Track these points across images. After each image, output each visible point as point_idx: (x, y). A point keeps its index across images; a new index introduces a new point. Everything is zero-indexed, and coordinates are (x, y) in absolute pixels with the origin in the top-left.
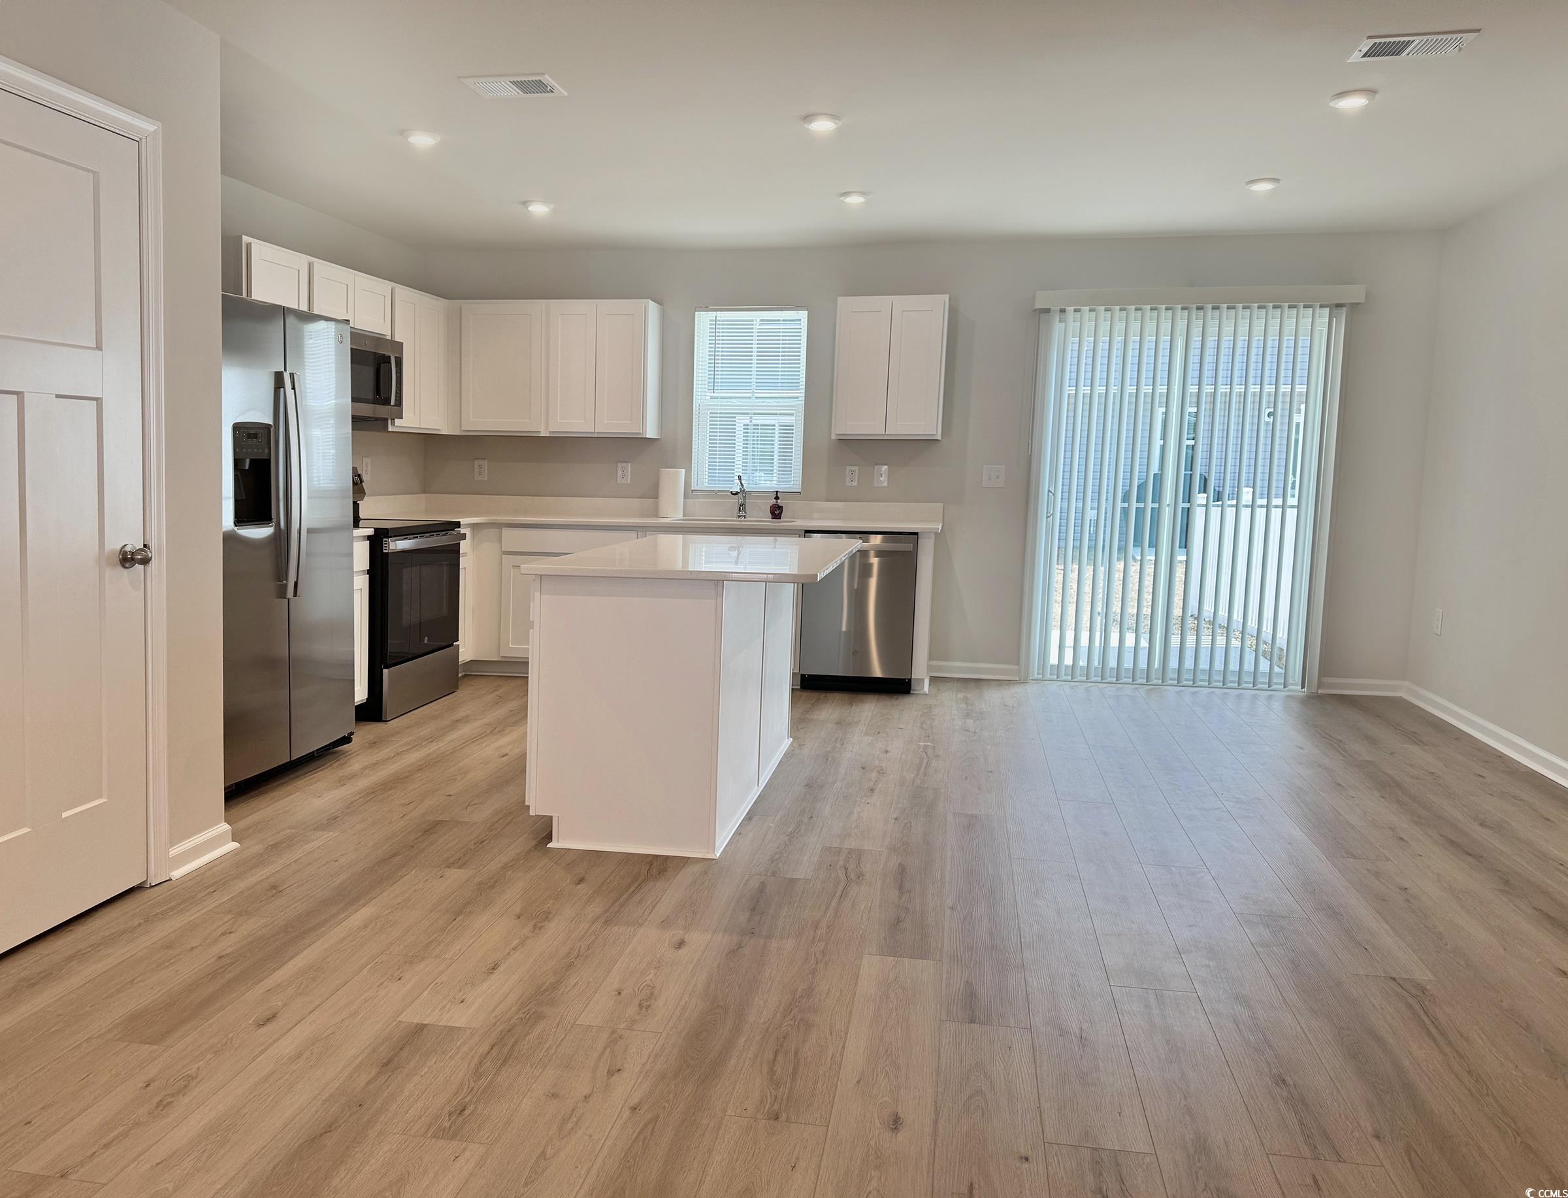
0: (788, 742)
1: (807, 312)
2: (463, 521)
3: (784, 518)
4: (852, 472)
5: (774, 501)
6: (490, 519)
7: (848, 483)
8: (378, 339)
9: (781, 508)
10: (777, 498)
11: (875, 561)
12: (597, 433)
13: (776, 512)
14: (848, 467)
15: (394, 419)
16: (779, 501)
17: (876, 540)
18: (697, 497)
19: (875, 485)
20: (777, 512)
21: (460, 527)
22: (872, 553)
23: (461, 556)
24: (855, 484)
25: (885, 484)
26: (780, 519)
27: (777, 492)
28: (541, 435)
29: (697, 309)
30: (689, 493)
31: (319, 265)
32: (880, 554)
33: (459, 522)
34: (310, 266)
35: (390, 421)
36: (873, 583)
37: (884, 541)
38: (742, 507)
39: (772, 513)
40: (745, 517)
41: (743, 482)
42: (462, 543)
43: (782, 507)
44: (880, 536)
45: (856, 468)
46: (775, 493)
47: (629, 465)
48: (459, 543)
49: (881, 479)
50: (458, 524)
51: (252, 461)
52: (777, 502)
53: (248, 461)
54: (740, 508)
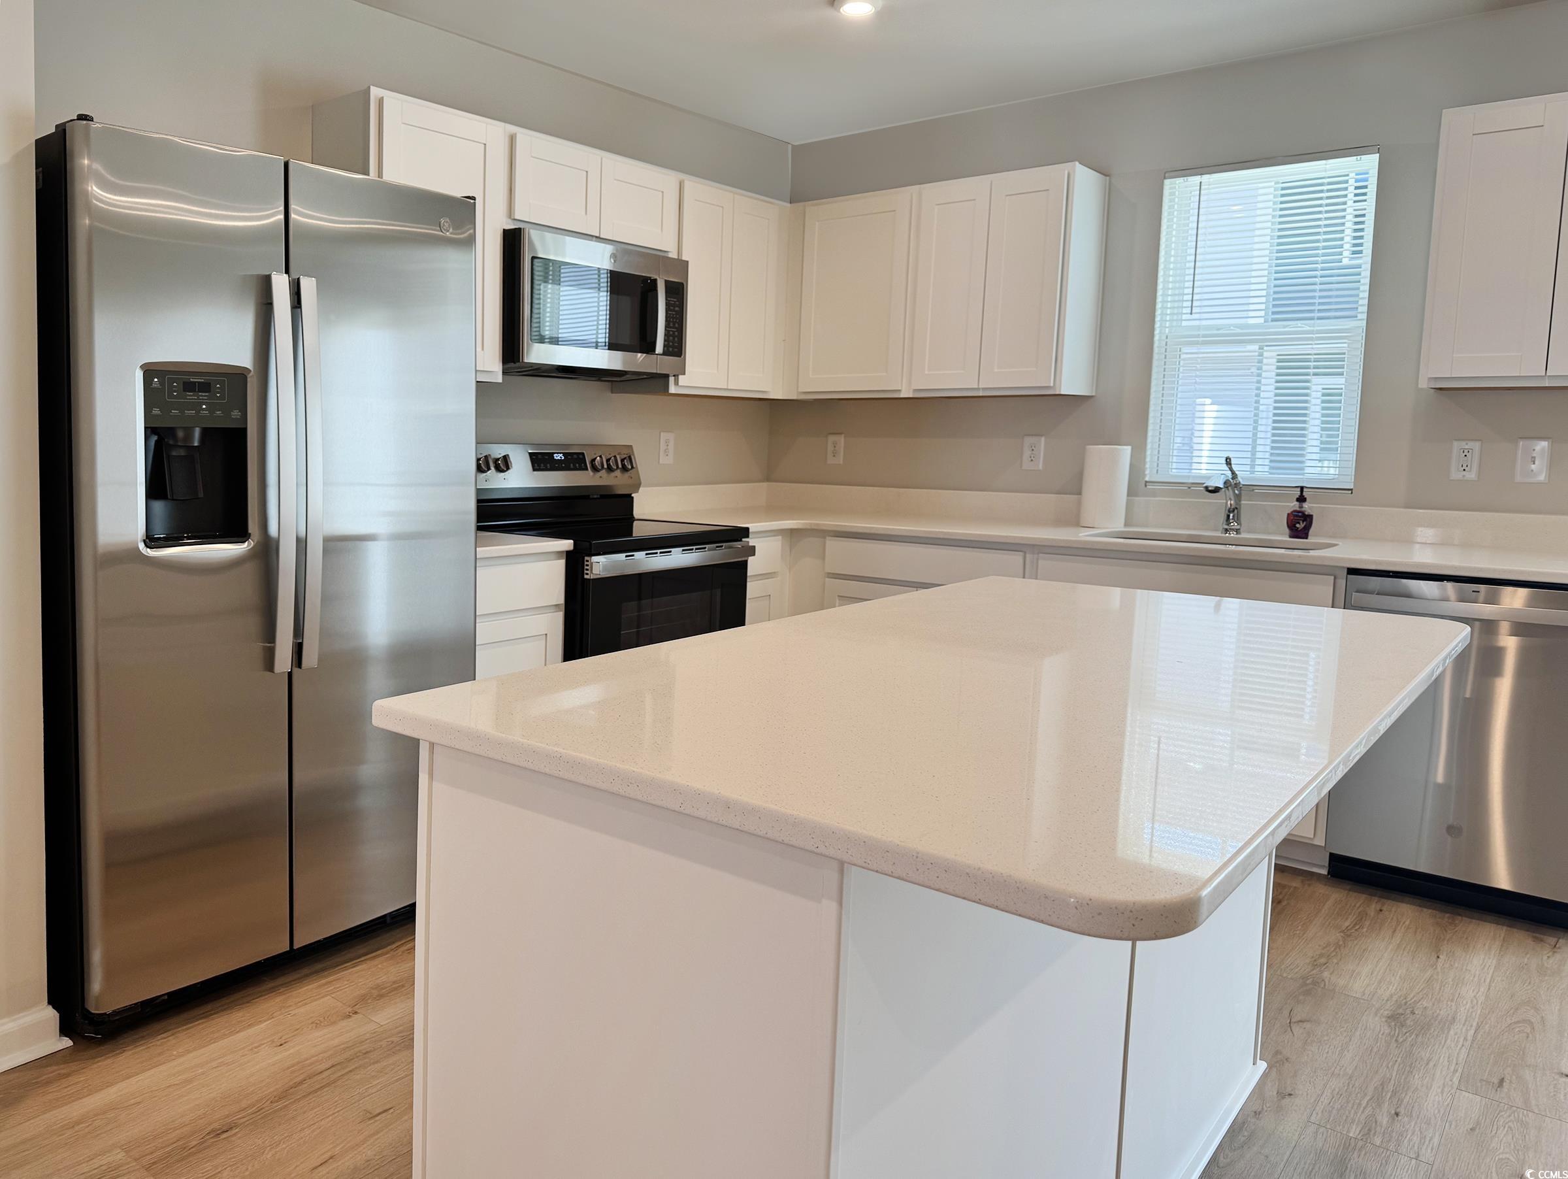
0: (1253, 1072)
1: (1378, 155)
2: (753, 527)
3: (1316, 535)
4: (1466, 453)
5: (1295, 505)
6: (811, 524)
7: (1456, 474)
8: (658, 258)
9: (1308, 519)
10: (1301, 499)
11: (1510, 644)
12: (984, 389)
13: (1300, 524)
14: (1456, 444)
15: (678, 376)
16: (1306, 505)
17: (1515, 599)
18: (1154, 494)
19: (1518, 479)
20: (1300, 526)
21: (748, 537)
22: (1505, 627)
23: (748, 580)
24: (1472, 475)
25: (1542, 477)
26: (1307, 538)
27: (1302, 488)
28: (902, 396)
29: (1167, 175)
30: (1137, 486)
31: (525, 137)
32: (1521, 629)
33: (747, 529)
34: (512, 139)
35: (672, 379)
36: (1504, 688)
37: (1531, 603)
38: (1233, 514)
39: (1292, 526)
40: (1238, 531)
41: (1235, 468)
42: (751, 560)
43: (1311, 517)
44: (1523, 592)
45: (1476, 446)
46: (1299, 489)
47: (1043, 439)
48: (747, 561)
49: (1533, 466)
50: (745, 532)
51: (206, 432)
52: (1301, 507)
53: (197, 432)
54: (1229, 516)
